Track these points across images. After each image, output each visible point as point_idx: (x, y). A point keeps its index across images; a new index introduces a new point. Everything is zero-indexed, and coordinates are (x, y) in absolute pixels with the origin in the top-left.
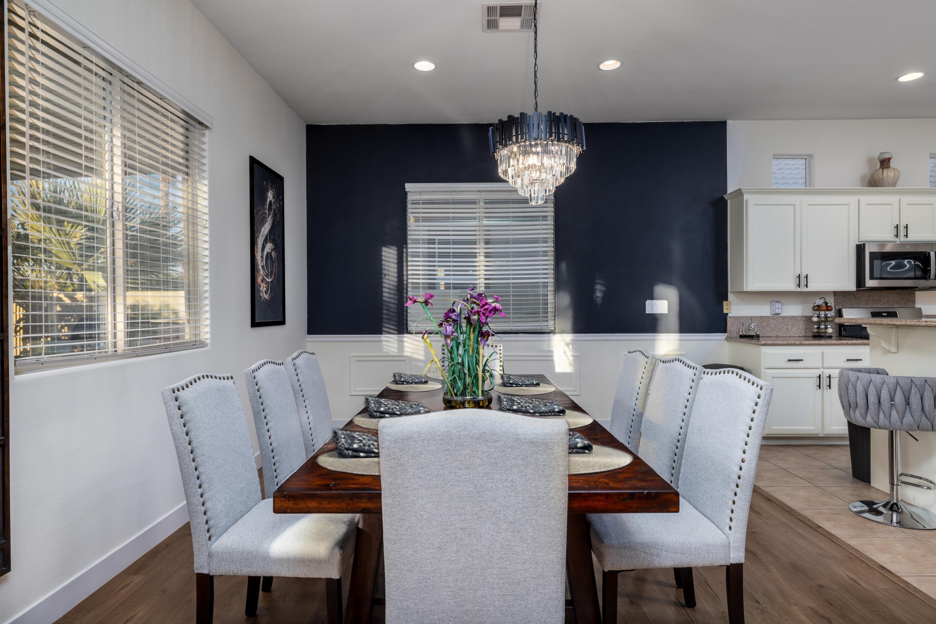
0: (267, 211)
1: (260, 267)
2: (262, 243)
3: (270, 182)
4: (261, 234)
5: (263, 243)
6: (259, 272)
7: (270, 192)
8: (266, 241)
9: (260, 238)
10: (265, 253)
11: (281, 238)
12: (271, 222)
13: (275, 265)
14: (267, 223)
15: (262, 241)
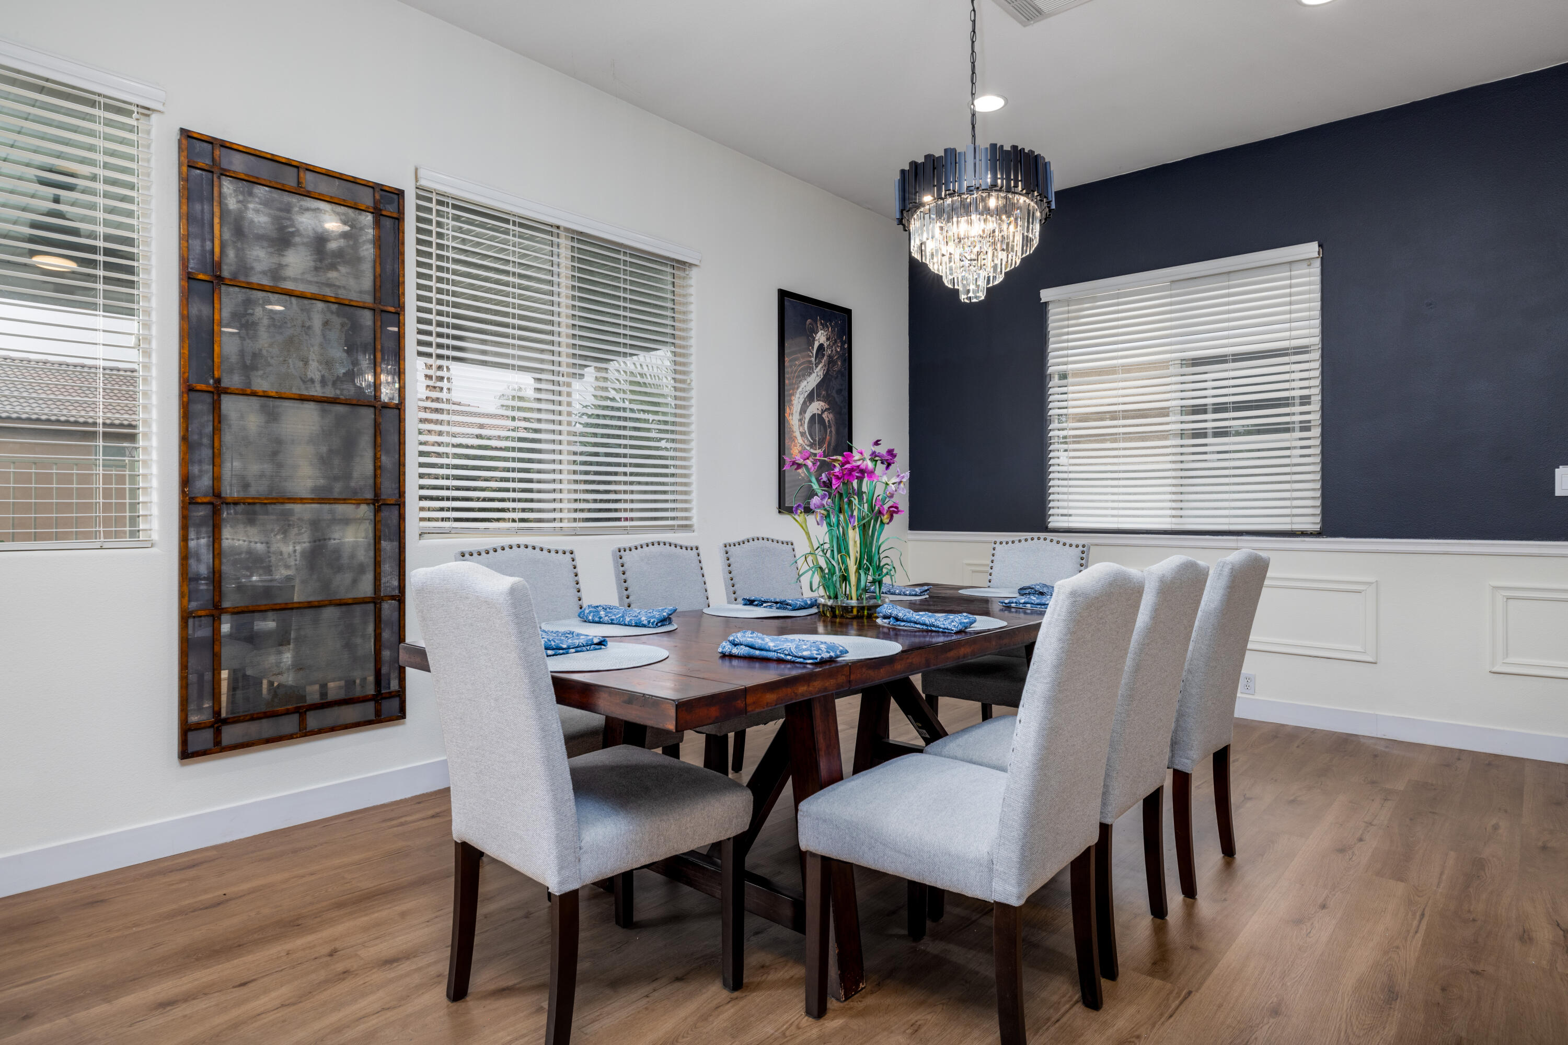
0: (813, 359)
1: (798, 434)
2: (801, 402)
3: (821, 319)
4: (800, 389)
5: (804, 402)
6: (794, 441)
7: (819, 334)
8: (810, 398)
9: (797, 395)
10: (808, 416)
11: (846, 394)
12: (821, 374)
13: (831, 432)
14: (814, 375)
15: (802, 401)
